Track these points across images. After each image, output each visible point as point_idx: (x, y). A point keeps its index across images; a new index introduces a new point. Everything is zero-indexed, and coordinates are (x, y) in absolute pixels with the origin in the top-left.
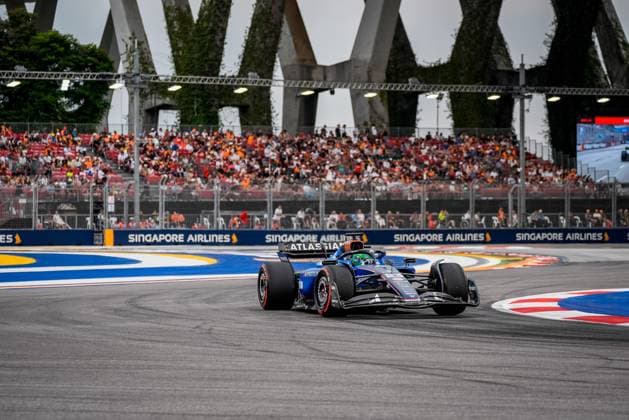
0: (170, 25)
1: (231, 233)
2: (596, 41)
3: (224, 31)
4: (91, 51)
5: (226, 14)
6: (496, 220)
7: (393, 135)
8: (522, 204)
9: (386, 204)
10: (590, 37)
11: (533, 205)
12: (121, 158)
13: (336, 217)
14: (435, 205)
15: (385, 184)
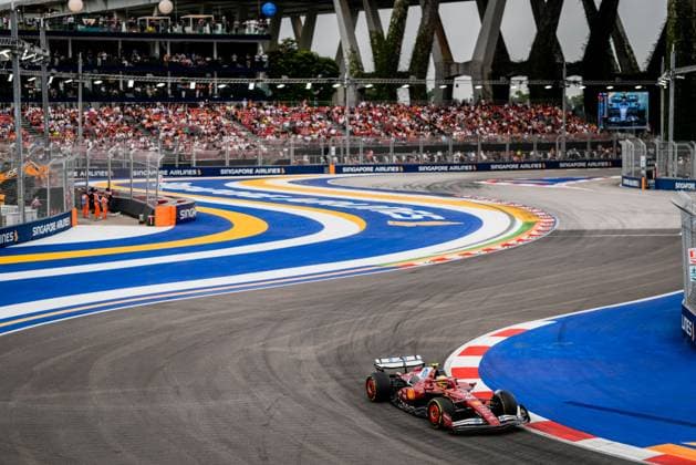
0: (372, 41)
1: (399, 166)
2: (612, 44)
3: (400, 47)
4: (328, 61)
5: (402, 37)
6: (549, 155)
7: (495, 104)
8: (563, 146)
9: (487, 147)
10: (609, 43)
11: (570, 145)
12: (341, 121)
13: (459, 154)
14: (514, 147)
15: (488, 135)
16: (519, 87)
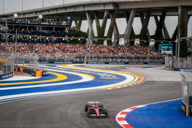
0: (97, 28)
1: (104, 62)
2: (163, 31)
3: (105, 30)
4: (85, 33)
5: (105, 27)
6: (145, 60)
7: (131, 46)
8: (149, 58)
9: (128, 58)
11: (151, 58)
12: (88, 49)
13: (120, 59)
14: (136, 58)
15: (129, 55)
16: (137, 42)
